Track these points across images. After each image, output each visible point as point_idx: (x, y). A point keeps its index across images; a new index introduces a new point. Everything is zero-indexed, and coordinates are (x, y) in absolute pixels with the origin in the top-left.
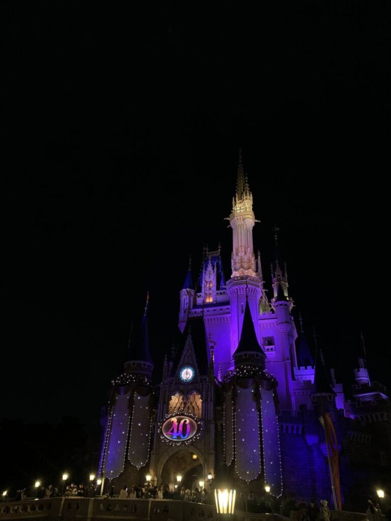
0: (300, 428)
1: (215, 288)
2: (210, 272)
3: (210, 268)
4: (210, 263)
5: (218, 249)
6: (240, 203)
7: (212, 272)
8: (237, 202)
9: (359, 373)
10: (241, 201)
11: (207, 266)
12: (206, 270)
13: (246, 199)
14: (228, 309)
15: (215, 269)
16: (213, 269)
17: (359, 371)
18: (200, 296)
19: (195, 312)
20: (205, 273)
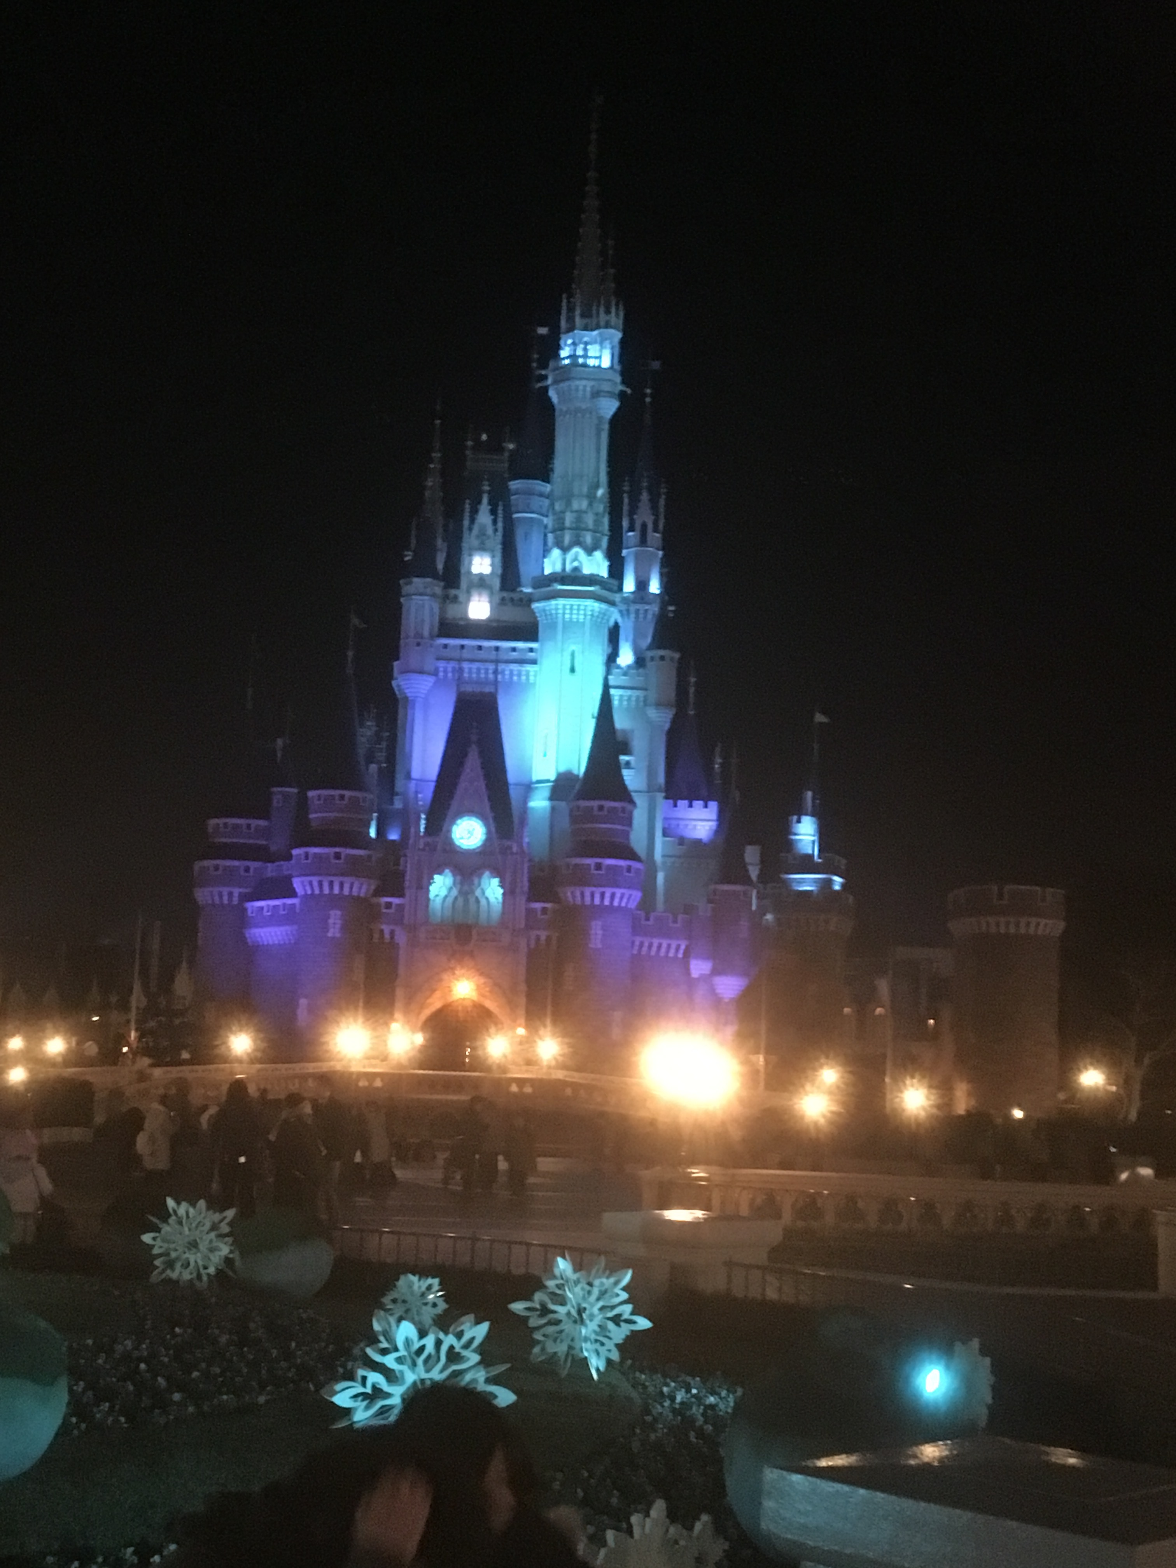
2: (483, 528)
3: (484, 517)
4: (485, 500)
6: (585, 328)
7: (490, 531)
9: (800, 825)
10: (587, 324)
11: (475, 511)
12: (472, 521)
13: (608, 324)
14: (531, 651)
15: (500, 525)
16: (495, 522)
17: (799, 821)
18: (456, 597)
19: (446, 646)
20: (470, 529)
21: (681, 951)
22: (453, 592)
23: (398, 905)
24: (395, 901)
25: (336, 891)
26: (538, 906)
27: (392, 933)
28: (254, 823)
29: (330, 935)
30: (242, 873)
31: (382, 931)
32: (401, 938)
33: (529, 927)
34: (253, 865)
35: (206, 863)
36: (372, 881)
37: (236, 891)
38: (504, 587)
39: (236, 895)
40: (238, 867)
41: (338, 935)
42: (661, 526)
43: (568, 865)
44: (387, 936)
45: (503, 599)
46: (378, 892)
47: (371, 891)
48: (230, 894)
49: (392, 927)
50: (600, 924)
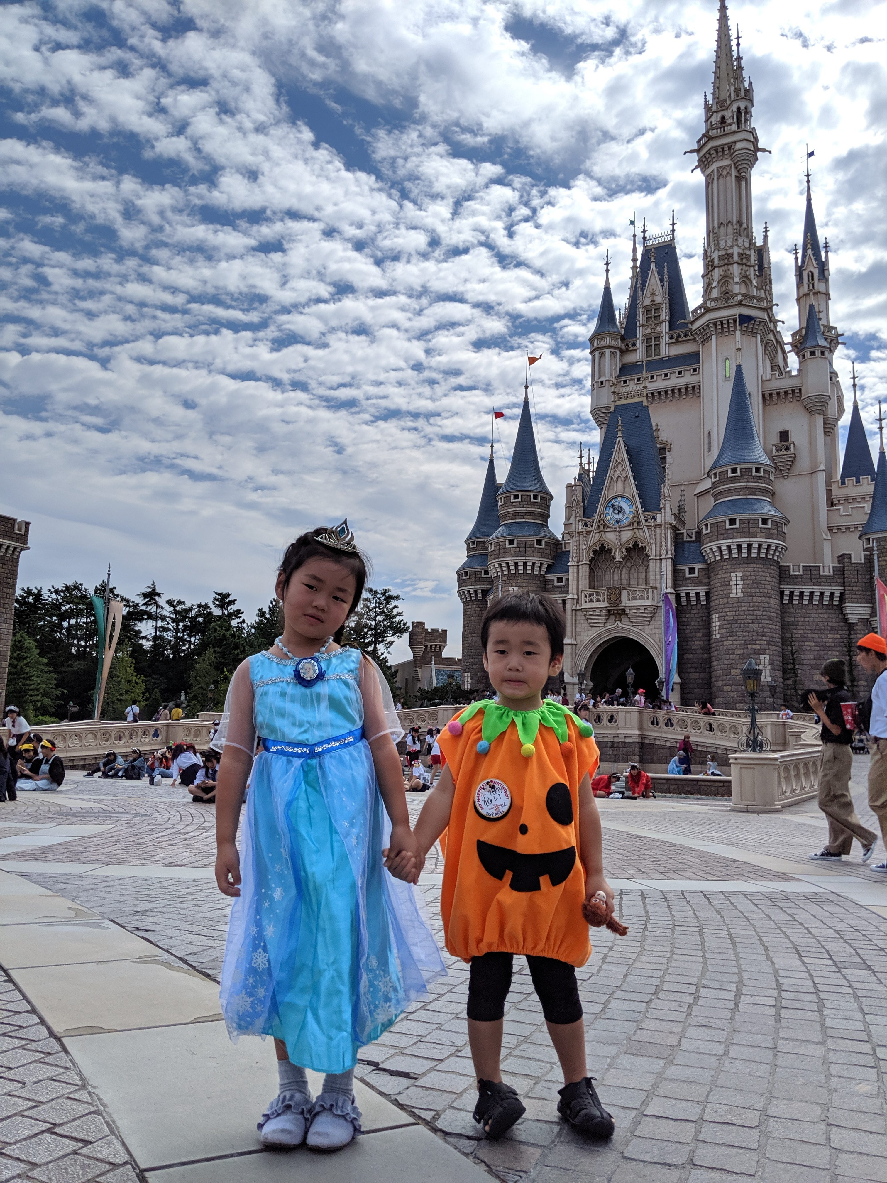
0: (837, 593)
1: (665, 327)
7: (659, 289)
12: (643, 284)
14: (694, 370)
16: (662, 280)
18: (634, 344)
19: (625, 382)
20: (643, 291)
21: (836, 598)
32: (568, 605)
33: (677, 586)
36: (544, 560)
38: (671, 328)
45: (671, 338)
46: (550, 570)
47: (543, 569)
50: (739, 574)
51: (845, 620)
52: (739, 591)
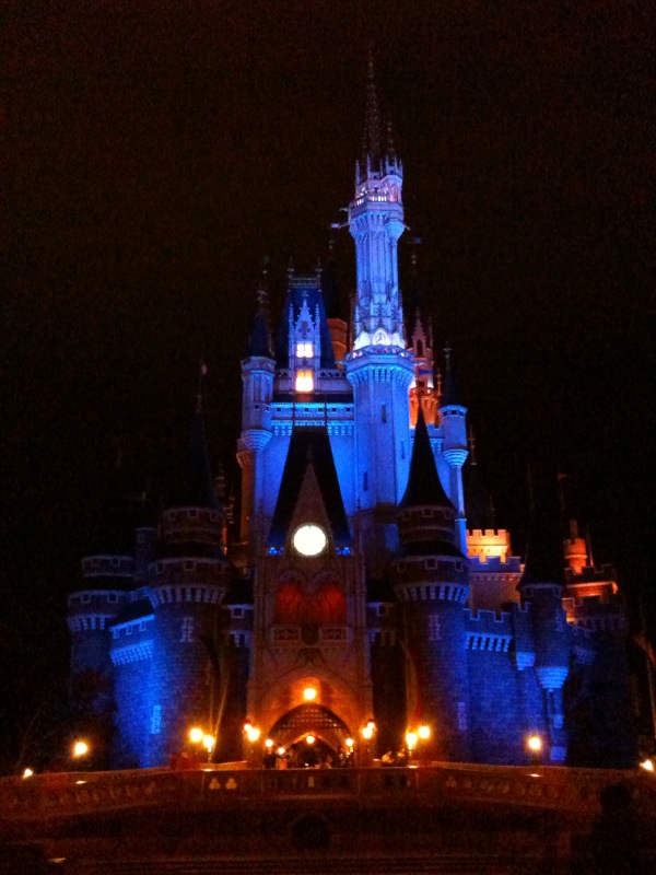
0: (508, 641)
1: (317, 363)
2: (305, 324)
3: (305, 315)
4: (305, 304)
5: (316, 273)
6: (375, 178)
7: (310, 326)
8: (370, 174)
10: (377, 174)
11: (297, 312)
12: (296, 319)
13: (392, 173)
14: (348, 409)
15: (318, 320)
16: (313, 319)
18: (285, 374)
19: (279, 410)
20: (295, 325)
21: (506, 646)
22: (282, 371)
23: (247, 611)
24: (243, 607)
25: (189, 597)
26: (377, 605)
27: (242, 637)
28: (120, 558)
29: (182, 640)
30: (108, 600)
31: (232, 636)
32: (251, 640)
33: (370, 625)
34: (118, 594)
35: (77, 595)
36: (223, 589)
37: (102, 617)
38: (323, 366)
39: (102, 620)
40: (105, 597)
41: (190, 640)
42: (431, 344)
43: (402, 565)
44: (237, 641)
45: (323, 374)
46: (228, 600)
47: (221, 598)
48: (97, 620)
49: (241, 632)
50: (437, 617)
51: (514, 667)
52: (437, 634)
